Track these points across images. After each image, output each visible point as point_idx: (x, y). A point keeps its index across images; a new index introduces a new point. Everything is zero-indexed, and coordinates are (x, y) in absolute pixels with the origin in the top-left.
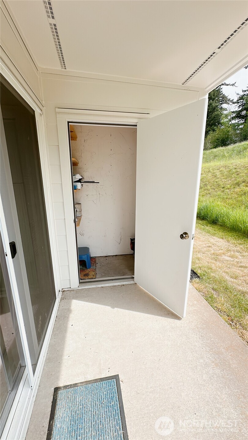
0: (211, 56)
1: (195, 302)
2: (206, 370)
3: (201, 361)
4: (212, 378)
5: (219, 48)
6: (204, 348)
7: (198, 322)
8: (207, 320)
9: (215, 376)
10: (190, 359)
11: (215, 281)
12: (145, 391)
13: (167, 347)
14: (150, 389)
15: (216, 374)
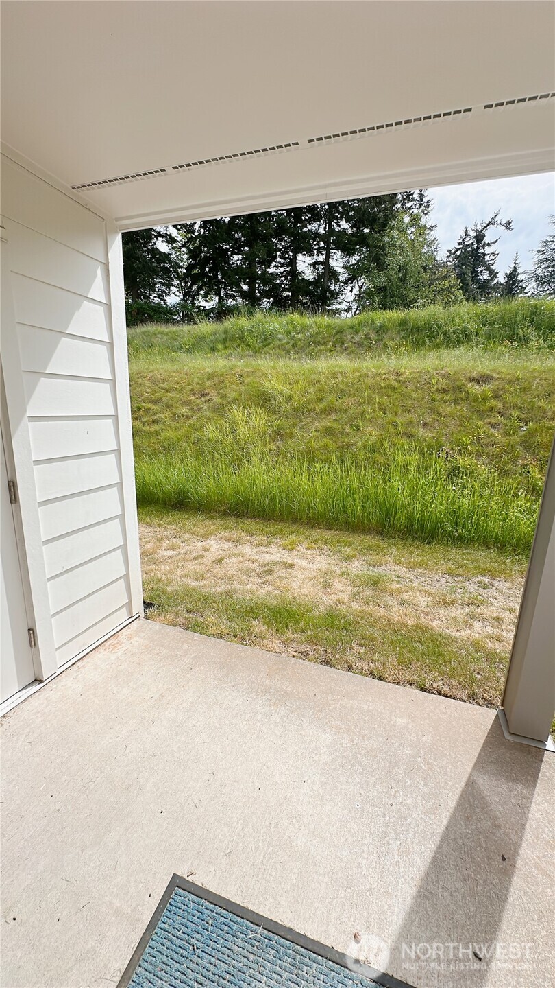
0: (156, 172)
1: (185, 646)
2: (273, 722)
3: (259, 717)
4: (284, 724)
5: (175, 168)
6: (249, 699)
7: (213, 672)
8: (222, 659)
9: (285, 719)
10: (246, 728)
11: (181, 597)
12: (235, 837)
13: (206, 744)
14: (239, 825)
15: (284, 716)
